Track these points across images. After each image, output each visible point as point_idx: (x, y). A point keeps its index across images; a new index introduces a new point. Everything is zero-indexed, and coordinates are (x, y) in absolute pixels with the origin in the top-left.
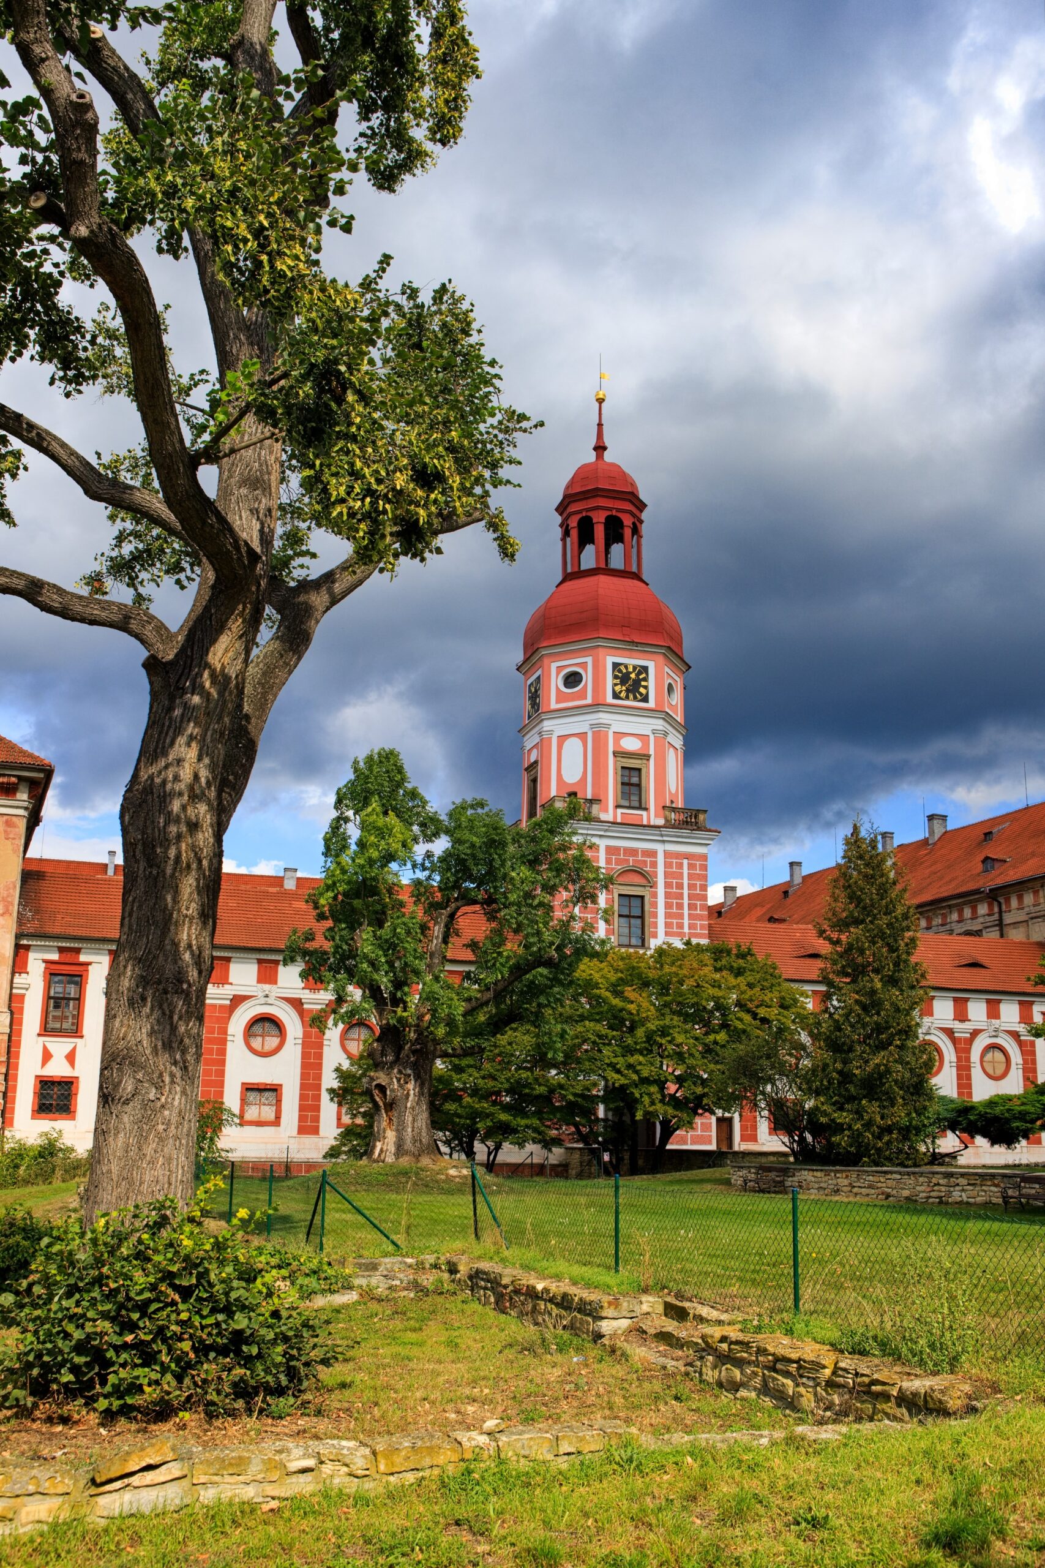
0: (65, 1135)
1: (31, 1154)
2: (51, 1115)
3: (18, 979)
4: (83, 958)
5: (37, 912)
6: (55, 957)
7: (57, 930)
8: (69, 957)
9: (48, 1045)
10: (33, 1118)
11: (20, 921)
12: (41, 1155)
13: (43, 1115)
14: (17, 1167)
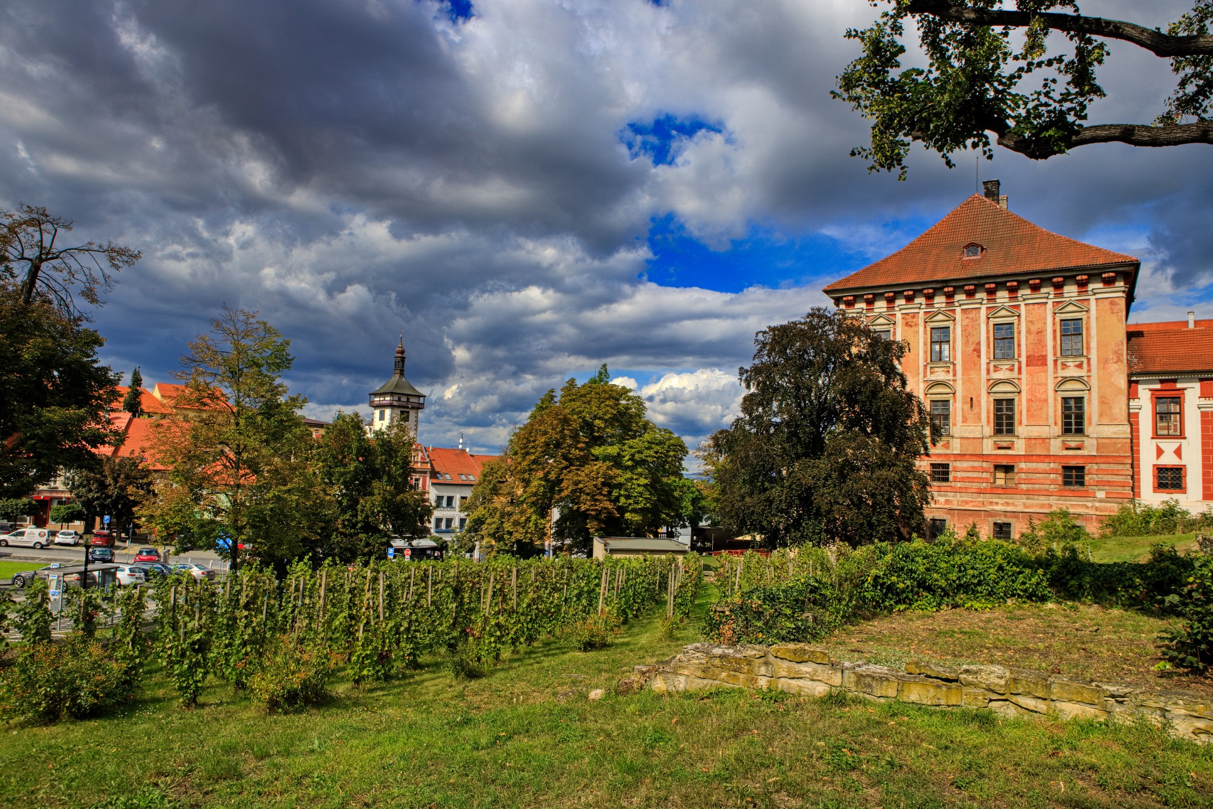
0: (1181, 503)
1: (1157, 514)
2: (1168, 490)
3: (1132, 403)
4: (1179, 385)
5: (1141, 358)
6: (1158, 386)
7: (1157, 368)
8: (1168, 386)
9: (1160, 445)
10: (1154, 492)
11: (1129, 364)
12: (1164, 515)
13: (1162, 490)
14: (1148, 522)
